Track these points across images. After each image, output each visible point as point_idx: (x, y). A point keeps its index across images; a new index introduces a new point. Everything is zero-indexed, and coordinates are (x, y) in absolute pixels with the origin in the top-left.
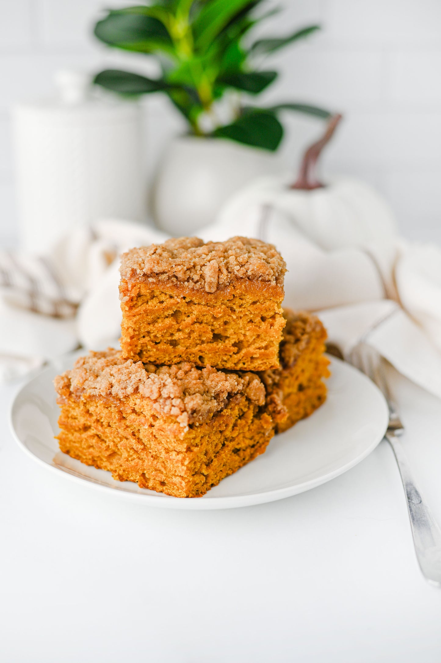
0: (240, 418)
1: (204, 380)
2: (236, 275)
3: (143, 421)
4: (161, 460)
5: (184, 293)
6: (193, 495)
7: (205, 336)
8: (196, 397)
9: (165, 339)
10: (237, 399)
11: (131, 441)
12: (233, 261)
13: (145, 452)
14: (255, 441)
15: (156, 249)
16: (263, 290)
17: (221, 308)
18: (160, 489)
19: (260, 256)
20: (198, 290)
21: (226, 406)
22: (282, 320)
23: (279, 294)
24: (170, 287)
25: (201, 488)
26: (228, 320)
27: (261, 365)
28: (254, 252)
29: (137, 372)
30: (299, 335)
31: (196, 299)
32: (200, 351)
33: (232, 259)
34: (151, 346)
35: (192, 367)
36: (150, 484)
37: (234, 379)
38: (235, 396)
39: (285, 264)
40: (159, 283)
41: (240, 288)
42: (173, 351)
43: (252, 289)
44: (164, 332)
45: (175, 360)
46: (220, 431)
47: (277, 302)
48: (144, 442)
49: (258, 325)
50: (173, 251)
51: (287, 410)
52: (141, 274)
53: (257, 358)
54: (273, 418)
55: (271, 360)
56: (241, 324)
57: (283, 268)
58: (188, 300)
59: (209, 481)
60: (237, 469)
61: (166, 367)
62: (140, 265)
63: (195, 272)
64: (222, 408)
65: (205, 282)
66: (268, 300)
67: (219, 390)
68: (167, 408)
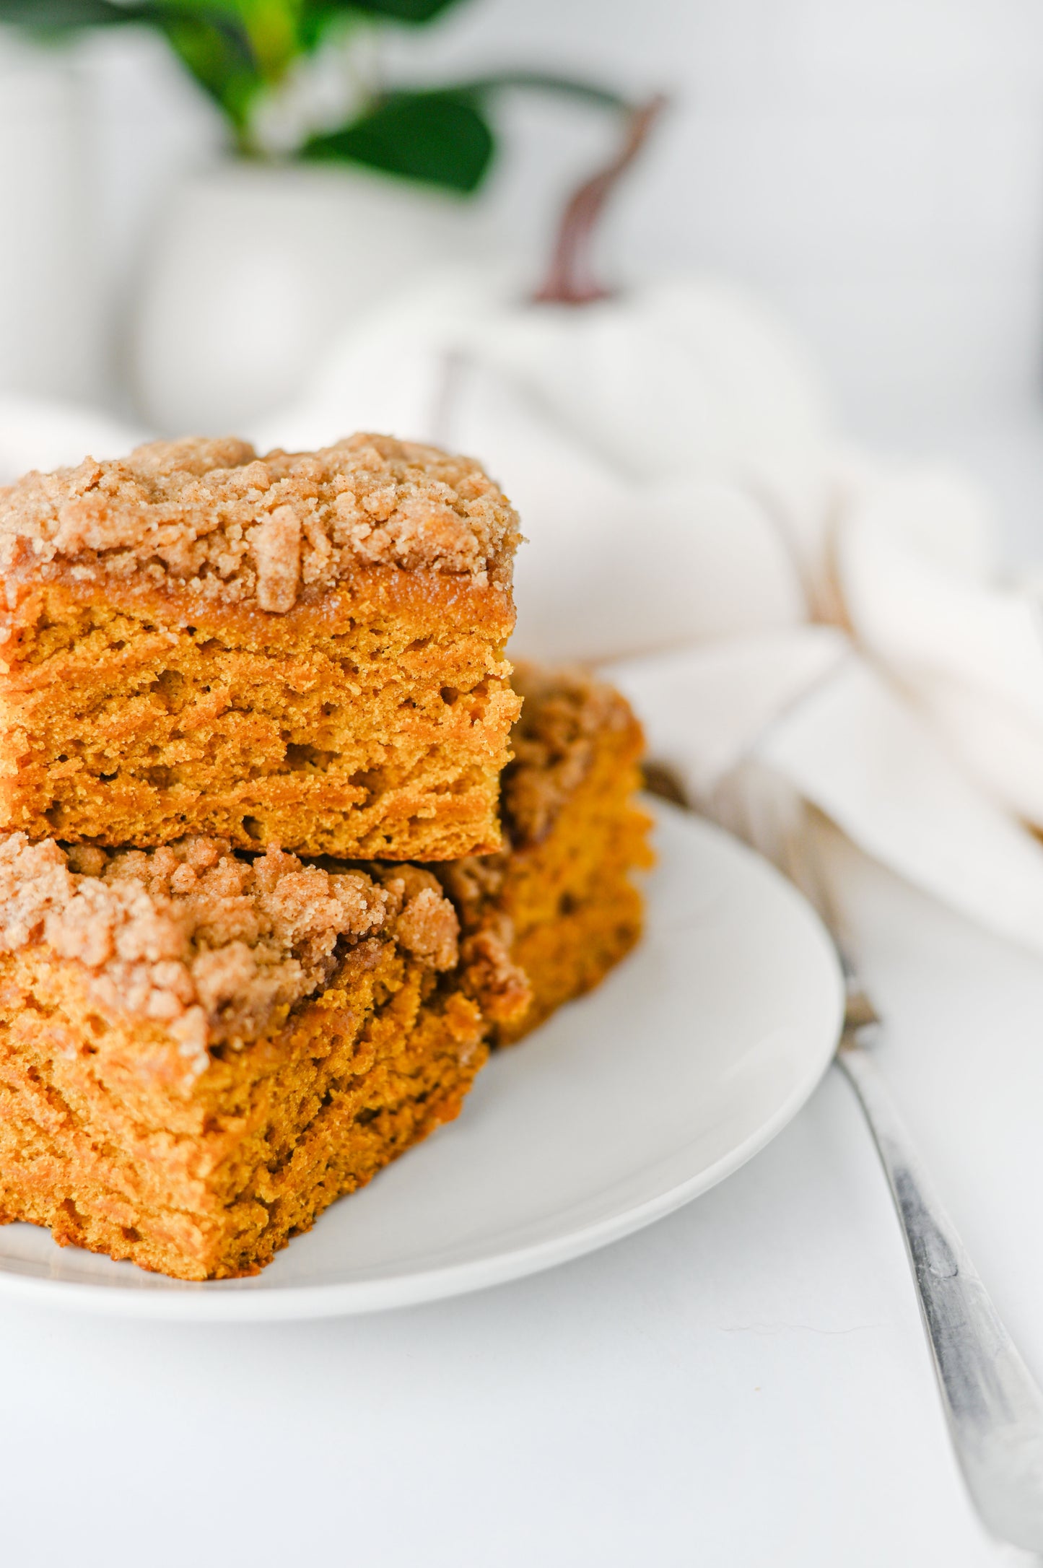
0: (379, 1011)
1: (260, 896)
2: (358, 555)
3: (60, 1035)
4: (122, 1160)
5: (189, 614)
6: (231, 1268)
7: (262, 754)
8: (232, 954)
9: (134, 766)
10: (367, 954)
11: (25, 1099)
12: (349, 510)
13: (72, 1134)
14: (426, 1081)
15: (100, 474)
16: (446, 602)
17: (310, 661)
18: (122, 1253)
19: (435, 493)
20: (234, 606)
21: (332, 978)
22: (509, 699)
23: (497, 616)
24: (143, 595)
25: (254, 1245)
26: (336, 699)
27: (444, 843)
28: (415, 480)
29: (39, 873)
30: (560, 741)
31: (229, 633)
32: (247, 800)
33: (344, 504)
34: (86, 786)
35: (221, 853)
36: (92, 1234)
37: (359, 891)
38: (362, 944)
39: (514, 519)
40: (107, 584)
41: (373, 597)
42: (158, 803)
43: (412, 598)
44: (129, 742)
45: (167, 832)
46: (314, 1059)
47: (491, 641)
48: (67, 1100)
49: (433, 716)
50: (156, 481)
51: (526, 982)
52: (46, 556)
53: (428, 822)
54: (483, 1008)
55: (474, 825)
56: (377, 712)
57: (511, 531)
58: (202, 637)
59: (282, 1219)
60: (372, 1172)
61: (137, 853)
62: (44, 525)
63: (224, 546)
64: (319, 984)
65: (257, 578)
66: (463, 634)
67: (308, 929)
68: (135, 996)
